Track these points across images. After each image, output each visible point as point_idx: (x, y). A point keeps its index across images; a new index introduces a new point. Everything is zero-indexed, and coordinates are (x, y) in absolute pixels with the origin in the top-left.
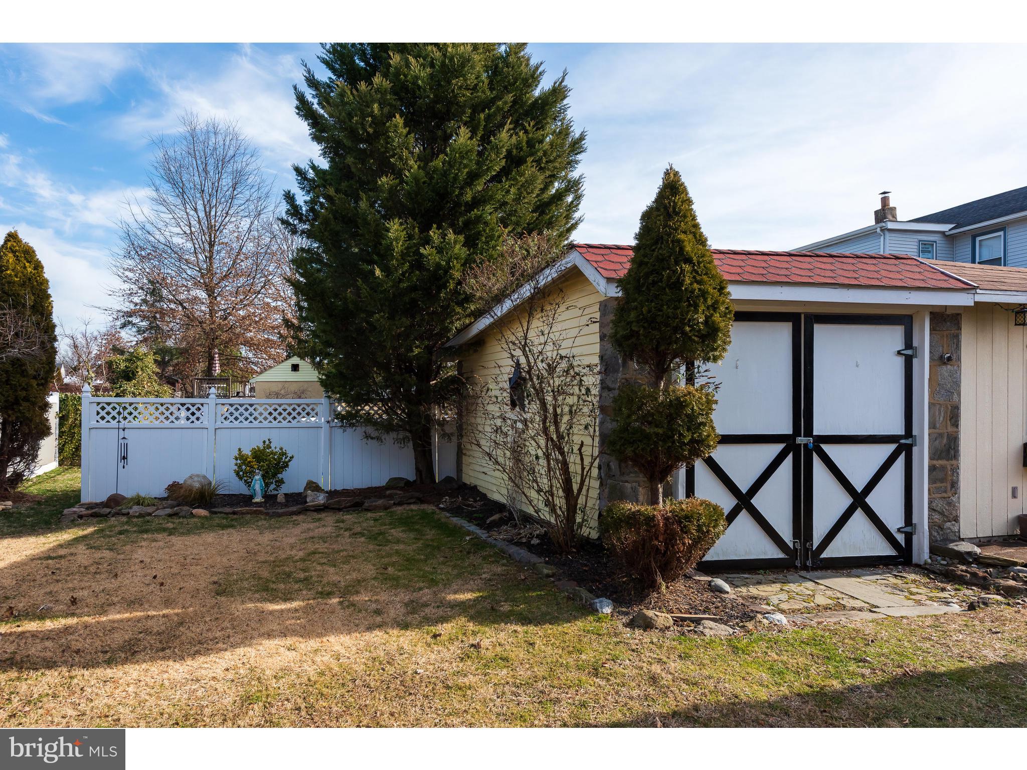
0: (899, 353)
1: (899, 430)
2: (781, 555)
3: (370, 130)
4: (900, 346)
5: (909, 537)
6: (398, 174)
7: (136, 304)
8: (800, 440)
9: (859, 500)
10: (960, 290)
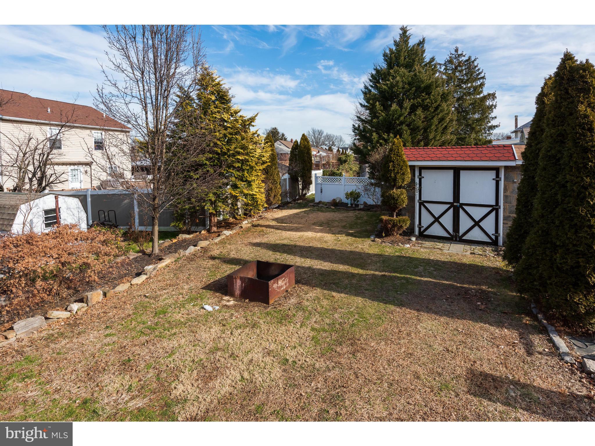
0: (493, 179)
1: (493, 203)
2: (449, 236)
3: (371, 107)
4: (494, 177)
5: (497, 238)
6: (378, 118)
8: (455, 204)
9: (477, 224)
10: (511, 160)
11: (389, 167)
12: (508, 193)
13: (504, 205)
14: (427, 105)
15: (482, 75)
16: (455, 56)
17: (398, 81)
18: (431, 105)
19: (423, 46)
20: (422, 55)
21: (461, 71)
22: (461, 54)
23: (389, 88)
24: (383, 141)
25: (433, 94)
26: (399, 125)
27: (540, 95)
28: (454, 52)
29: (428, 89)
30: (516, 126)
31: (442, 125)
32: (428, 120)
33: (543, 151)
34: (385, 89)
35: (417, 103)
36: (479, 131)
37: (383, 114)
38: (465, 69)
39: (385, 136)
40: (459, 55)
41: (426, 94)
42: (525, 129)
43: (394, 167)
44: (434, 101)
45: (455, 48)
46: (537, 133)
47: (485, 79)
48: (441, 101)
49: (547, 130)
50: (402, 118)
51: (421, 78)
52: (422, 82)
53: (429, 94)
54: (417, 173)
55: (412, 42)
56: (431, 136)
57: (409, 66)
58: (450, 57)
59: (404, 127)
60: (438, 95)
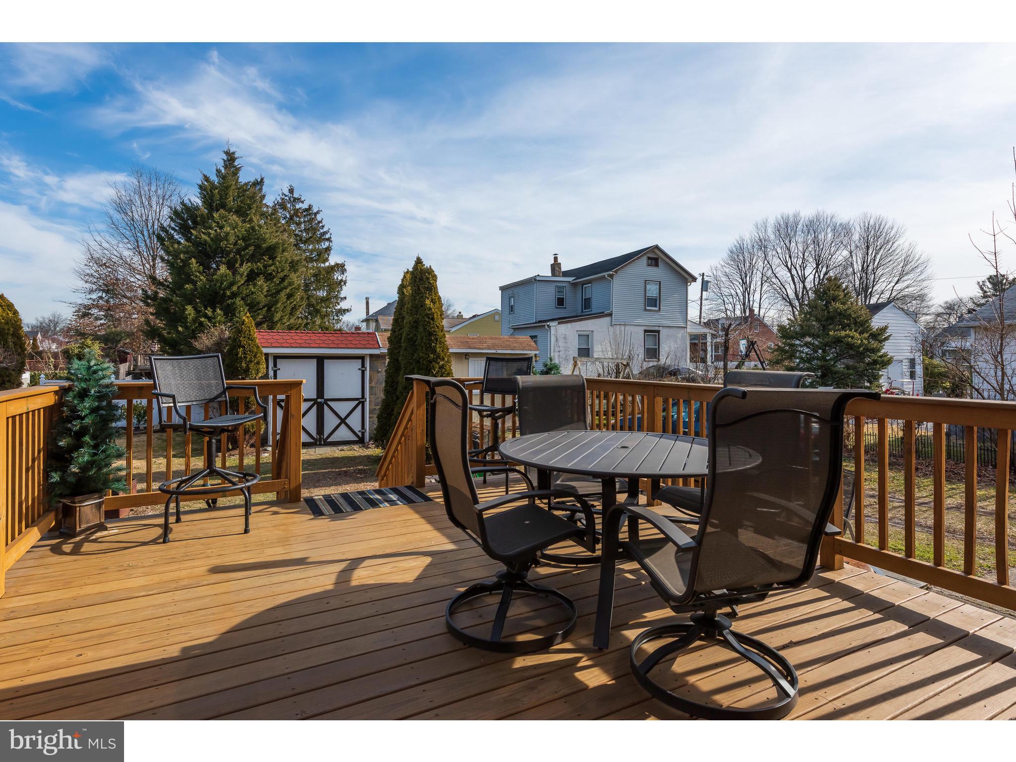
0: (359, 369)
1: (359, 396)
2: (312, 441)
3: (181, 264)
4: (360, 367)
5: (363, 434)
6: (194, 283)
7: (94, 300)
8: (319, 400)
9: (343, 421)
10: (375, 348)
11: (238, 354)
12: (373, 384)
13: (370, 398)
14: (271, 274)
15: (327, 236)
16: (290, 199)
17: (229, 233)
18: (276, 274)
19: (261, 189)
20: (261, 201)
21: (299, 224)
22: (299, 199)
23: (212, 239)
24: (206, 320)
25: (279, 259)
26: (230, 298)
27: (400, 285)
28: (287, 193)
29: (271, 252)
30: (368, 312)
31: (291, 303)
32: (274, 295)
33: (404, 335)
34: (205, 241)
35: (257, 269)
36: (325, 316)
37: (202, 278)
38: (304, 222)
39: (209, 312)
40: (295, 199)
41: (270, 258)
42: (381, 317)
43: (245, 353)
44: (280, 270)
45: (289, 188)
46: (400, 320)
47: (331, 241)
48: (290, 270)
49: (407, 317)
50: (235, 288)
51: (262, 235)
52: (264, 240)
53: (273, 258)
54: (271, 365)
55: (245, 177)
56: (277, 317)
57: (241, 212)
58: (283, 199)
59: (238, 301)
60: (286, 262)
